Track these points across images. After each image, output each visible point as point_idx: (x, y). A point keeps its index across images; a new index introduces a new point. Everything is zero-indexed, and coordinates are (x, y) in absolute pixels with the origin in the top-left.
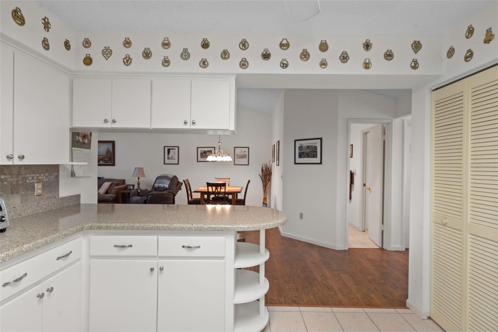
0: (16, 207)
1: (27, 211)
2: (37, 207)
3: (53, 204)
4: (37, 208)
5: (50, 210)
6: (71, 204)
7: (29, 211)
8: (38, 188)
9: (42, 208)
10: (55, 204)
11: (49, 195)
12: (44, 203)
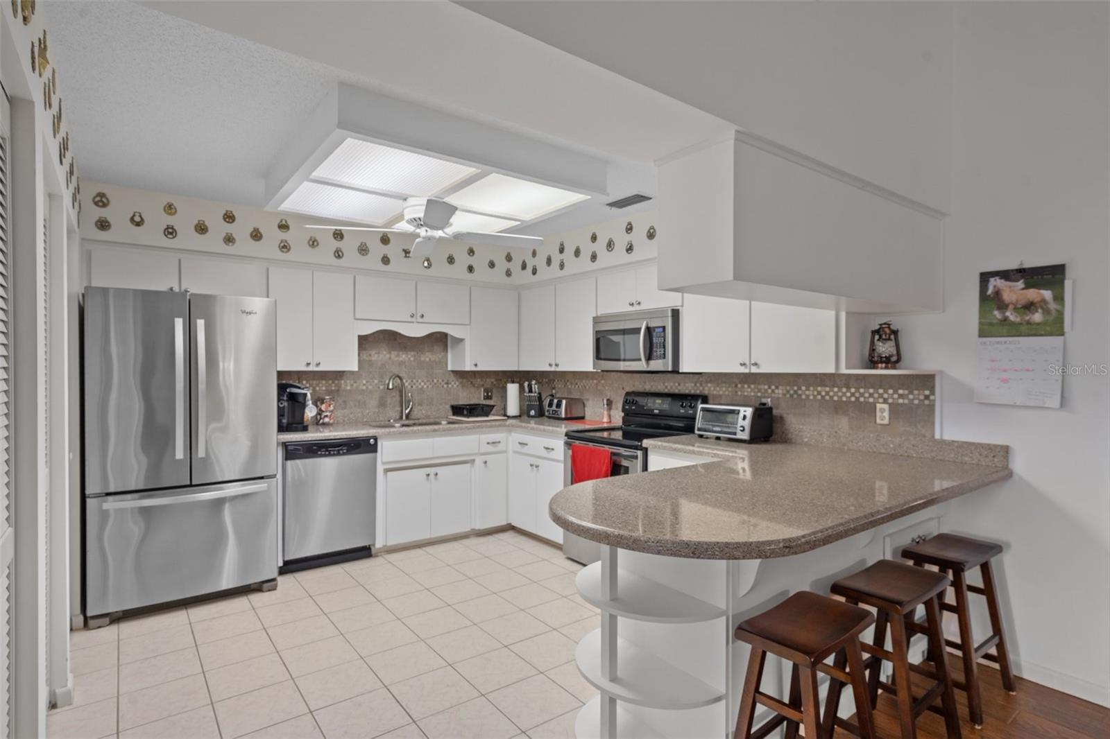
0: (838, 432)
1: (857, 443)
2: (876, 442)
3: (913, 446)
4: (876, 444)
5: (906, 454)
6: (966, 459)
7: (860, 444)
8: (883, 414)
9: (885, 447)
10: (917, 447)
11: (908, 429)
12: (890, 439)
